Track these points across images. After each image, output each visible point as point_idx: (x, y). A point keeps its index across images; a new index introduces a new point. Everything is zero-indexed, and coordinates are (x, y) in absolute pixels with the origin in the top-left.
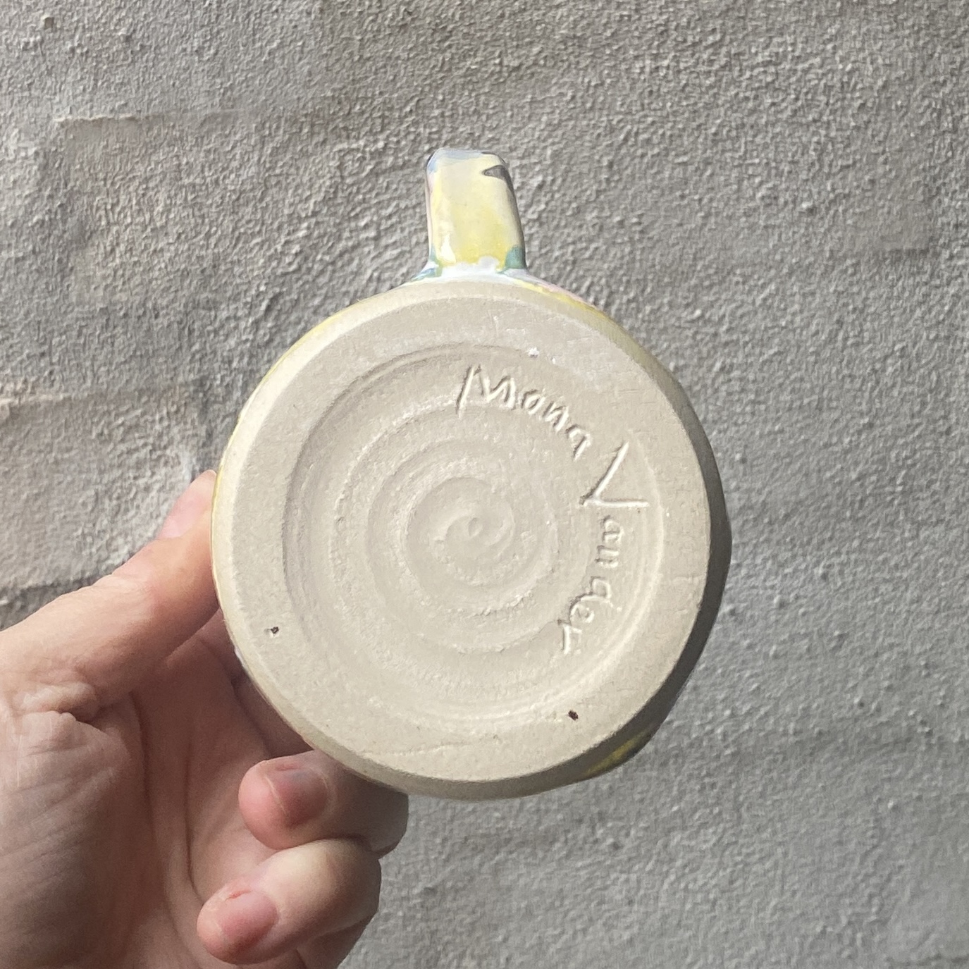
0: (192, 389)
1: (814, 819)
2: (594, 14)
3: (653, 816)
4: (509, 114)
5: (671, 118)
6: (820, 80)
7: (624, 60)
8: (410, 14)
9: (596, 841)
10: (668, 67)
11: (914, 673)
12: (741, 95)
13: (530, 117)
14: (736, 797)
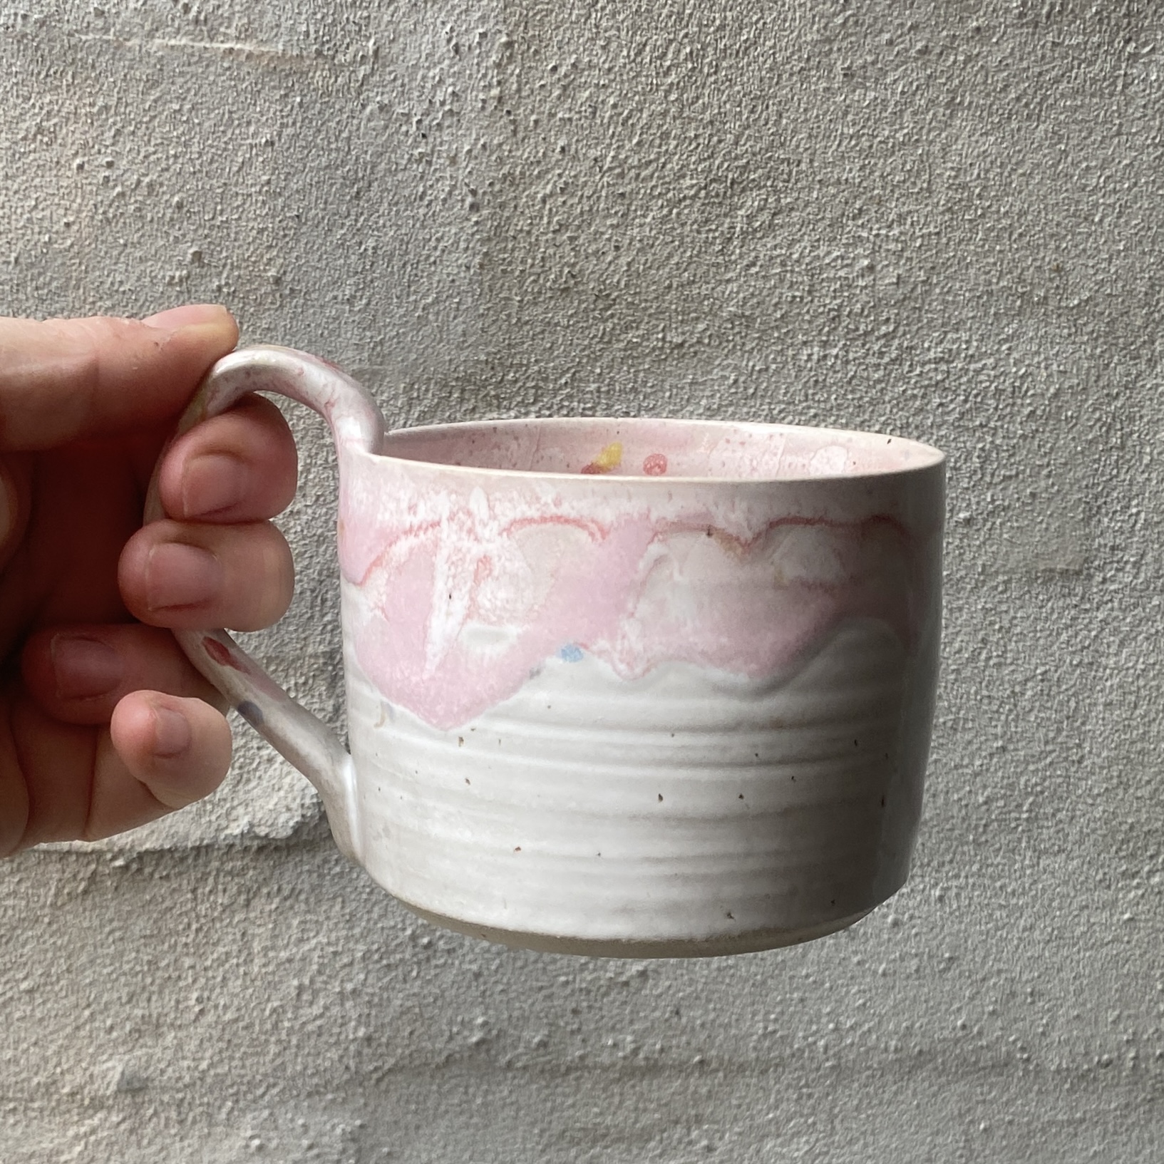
0: (321, 661)
1: (906, 1134)
2: (765, 293)
3: (748, 1122)
4: (668, 394)
5: (835, 412)
6: (992, 382)
7: (792, 344)
8: (573, 277)
9: (690, 1143)
10: (836, 357)
11: (1019, 1000)
12: (909, 392)
13: (688, 400)
14: (831, 1109)
